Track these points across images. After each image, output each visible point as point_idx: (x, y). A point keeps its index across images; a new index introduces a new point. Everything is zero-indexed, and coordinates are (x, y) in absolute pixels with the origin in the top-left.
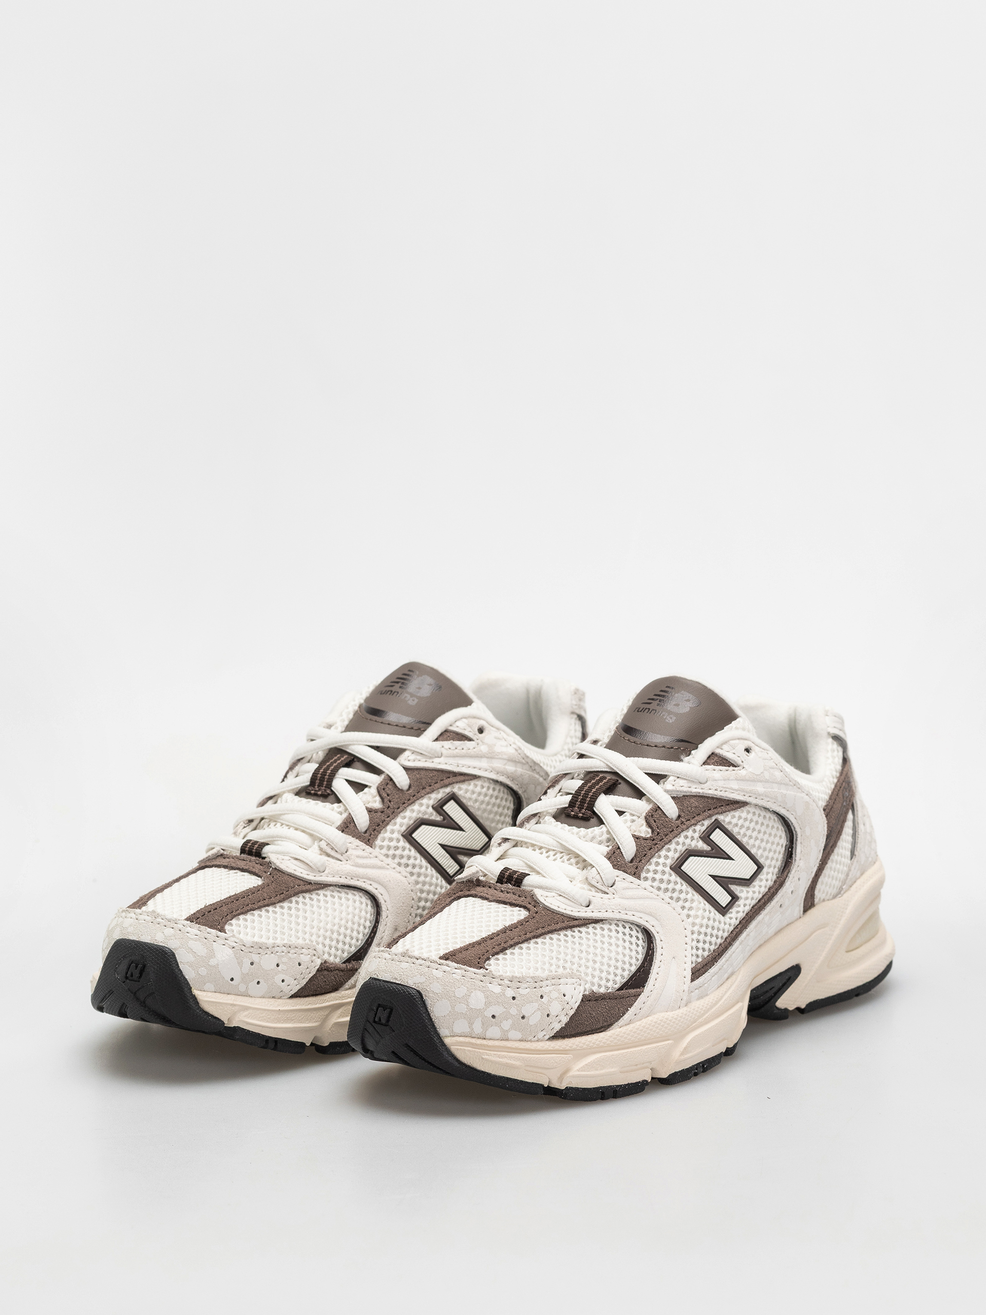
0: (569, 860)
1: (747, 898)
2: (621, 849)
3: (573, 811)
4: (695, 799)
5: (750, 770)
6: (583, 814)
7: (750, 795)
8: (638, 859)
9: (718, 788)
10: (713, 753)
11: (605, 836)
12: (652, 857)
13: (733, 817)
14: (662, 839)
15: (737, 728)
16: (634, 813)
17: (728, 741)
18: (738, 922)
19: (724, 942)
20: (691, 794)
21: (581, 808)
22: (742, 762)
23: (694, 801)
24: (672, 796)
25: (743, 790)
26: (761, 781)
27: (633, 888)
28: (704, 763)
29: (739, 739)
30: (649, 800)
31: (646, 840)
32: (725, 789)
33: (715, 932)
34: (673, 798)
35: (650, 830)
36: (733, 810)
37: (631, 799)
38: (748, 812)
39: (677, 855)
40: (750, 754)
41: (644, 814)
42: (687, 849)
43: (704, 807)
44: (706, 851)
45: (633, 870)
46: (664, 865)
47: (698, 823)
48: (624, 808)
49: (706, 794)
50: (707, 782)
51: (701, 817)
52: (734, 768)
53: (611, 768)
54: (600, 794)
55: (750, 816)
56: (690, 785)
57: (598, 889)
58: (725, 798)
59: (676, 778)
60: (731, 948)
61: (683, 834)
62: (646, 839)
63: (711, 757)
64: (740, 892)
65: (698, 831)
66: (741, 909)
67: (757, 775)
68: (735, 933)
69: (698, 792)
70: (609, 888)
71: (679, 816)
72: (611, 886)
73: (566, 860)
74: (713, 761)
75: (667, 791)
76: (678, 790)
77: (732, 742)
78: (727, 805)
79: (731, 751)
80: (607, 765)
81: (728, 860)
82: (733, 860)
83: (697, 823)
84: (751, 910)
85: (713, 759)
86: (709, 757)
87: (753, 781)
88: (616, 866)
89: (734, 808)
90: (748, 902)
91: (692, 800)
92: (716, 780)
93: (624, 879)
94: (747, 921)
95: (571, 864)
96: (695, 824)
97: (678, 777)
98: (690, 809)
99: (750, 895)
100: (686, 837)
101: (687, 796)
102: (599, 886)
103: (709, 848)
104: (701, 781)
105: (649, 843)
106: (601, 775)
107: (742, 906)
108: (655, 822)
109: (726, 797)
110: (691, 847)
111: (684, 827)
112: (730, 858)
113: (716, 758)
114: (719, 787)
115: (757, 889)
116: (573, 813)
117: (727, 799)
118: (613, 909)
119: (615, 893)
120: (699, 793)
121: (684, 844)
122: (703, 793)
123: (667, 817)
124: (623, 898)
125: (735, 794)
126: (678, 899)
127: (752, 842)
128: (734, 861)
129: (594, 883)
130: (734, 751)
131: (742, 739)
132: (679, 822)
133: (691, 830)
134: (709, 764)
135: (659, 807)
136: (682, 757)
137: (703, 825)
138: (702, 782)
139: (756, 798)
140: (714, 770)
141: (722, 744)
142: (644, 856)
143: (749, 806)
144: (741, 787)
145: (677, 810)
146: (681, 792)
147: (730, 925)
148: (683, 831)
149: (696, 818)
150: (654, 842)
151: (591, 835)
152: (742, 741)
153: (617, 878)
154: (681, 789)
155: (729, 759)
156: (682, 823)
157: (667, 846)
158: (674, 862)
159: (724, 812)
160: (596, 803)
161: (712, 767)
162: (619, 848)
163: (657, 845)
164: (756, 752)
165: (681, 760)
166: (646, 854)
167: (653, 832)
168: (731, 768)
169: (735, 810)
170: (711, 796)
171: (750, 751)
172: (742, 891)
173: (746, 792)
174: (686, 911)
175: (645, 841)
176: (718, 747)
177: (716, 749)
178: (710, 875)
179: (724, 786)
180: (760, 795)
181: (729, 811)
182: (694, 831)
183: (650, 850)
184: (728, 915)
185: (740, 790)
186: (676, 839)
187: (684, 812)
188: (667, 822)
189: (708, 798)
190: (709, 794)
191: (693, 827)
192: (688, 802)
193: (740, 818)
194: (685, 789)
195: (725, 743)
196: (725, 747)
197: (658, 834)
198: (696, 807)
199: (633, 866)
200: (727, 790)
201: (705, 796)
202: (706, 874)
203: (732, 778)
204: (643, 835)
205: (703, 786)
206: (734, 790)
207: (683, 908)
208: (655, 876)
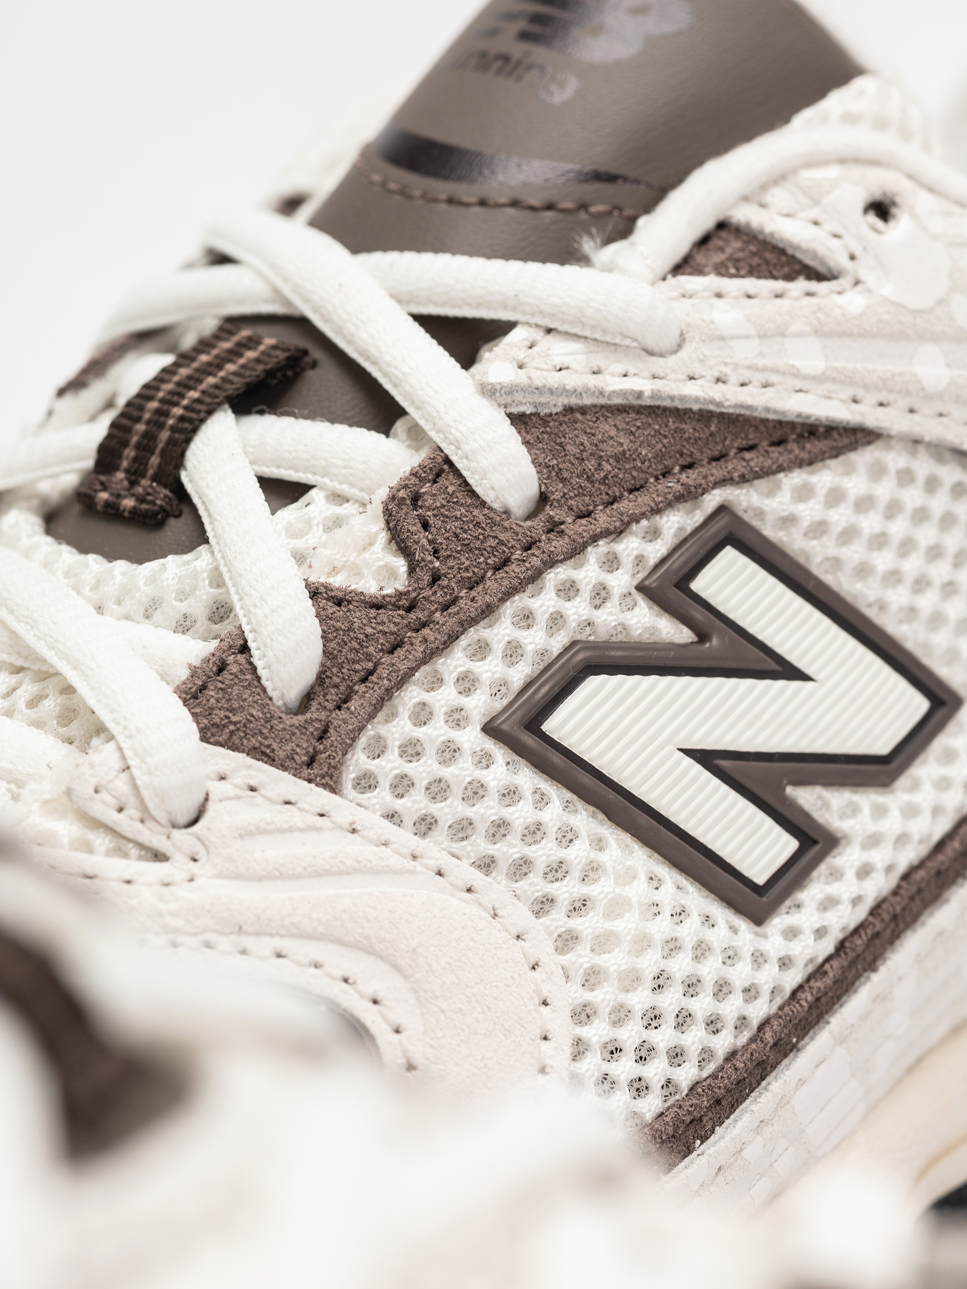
0: (33, 703)
1: (873, 841)
2: (253, 652)
3: (105, 488)
4: (619, 420)
5: (887, 290)
6: (141, 500)
7: (883, 397)
8: (333, 695)
9: (727, 370)
10: (722, 226)
11: (205, 594)
12: (402, 681)
13: (804, 494)
14: (455, 601)
15: (850, 119)
16: (345, 489)
17: (794, 171)
18: (827, 946)
19: (752, 1040)
20: (603, 401)
21: (134, 476)
22: (852, 258)
23: (613, 432)
24: (515, 410)
25: (845, 379)
26: (936, 338)
27: (290, 830)
28: (679, 268)
29: (842, 161)
30: (417, 435)
31: (378, 607)
32: (761, 377)
33: (702, 1005)
34: (518, 420)
35: (401, 565)
36: (800, 464)
37: (342, 429)
38: (878, 472)
39: (519, 675)
40: (892, 223)
41: (383, 494)
42: (574, 643)
43: (660, 456)
44: (673, 646)
45: (303, 745)
46: (456, 717)
47: (634, 527)
48: (306, 470)
49: (672, 398)
50: (680, 346)
51: (643, 500)
52: (813, 286)
53: (287, 302)
54: (210, 413)
55: (884, 490)
56: (598, 360)
57: (124, 838)
58: (764, 415)
59: (539, 335)
60: (788, 1067)
61: (554, 577)
62: (377, 605)
63: (715, 242)
64: (843, 816)
65: (627, 561)
66: (847, 888)
67: (920, 312)
68: (807, 997)
69: (632, 392)
70: (178, 834)
71: (543, 499)
72: (183, 820)
73: (22, 704)
74: (719, 257)
75: (489, 391)
76: (538, 382)
77: (809, 175)
78: (773, 444)
79: (804, 215)
80: (276, 291)
81: (781, 683)
82: (805, 678)
83: (628, 524)
84: (895, 892)
85: (722, 249)
86: (704, 241)
87: (900, 335)
88: (220, 727)
89: (805, 456)
90: (879, 857)
91: (607, 428)
92: (722, 338)
93: (253, 789)
94: (877, 935)
95: (38, 724)
96: (618, 533)
97: (549, 331)
98: (591, 465)
99: (892, 824)
100: (569, 590)
101: (583, 410)
102: (126, 823)
103: (682, 635)
104: (651, 344)
105: (391, 621)
106: (245, 333)
107: (850, 875)
108: (426, 526)
109: (767, 410)
110: (593, 633)
111: (559, 545)
112: (791, 672)
113: (737, 244)
114: (736, 366)
115: (925, 797)
116: (104, 496)
117: (771, 416)
118: (178, 931)
119: (202, 854)
120: (640, 394)
121: (556, 620)
122: (655, 395)
123: (483, 504)
124: (236, 877)
125: (809, 396)
126: (522, 867)
127: (898, 597)
128: (809, 685)
129: (103, 809)
130: (814, 213)
131: (856, 161)
132: (538, 524)
133: (594, 554)
134: (699, 271)
135: (447, 461)
136: (587, 245)
137: (654, 534)
138: (657, 349)
139: (912, 411)
140: (719, 295)
141: (764, 187)
142: (364, 680)
143: (879, 444)
144: (838, 365)
145: (532, 471)
146: (551, 392)
147: (785, 963)
148: (551, 563)
149: (624, 506)
150: (412, 616)
151: (145, 592)
152: (856, 171)
153: (217, 789)
154: (555, 380)
155: (792, 246)
156: (554, 527)
157: (473, 635)
158: (505, 702)
159: (757, 476)
160: (189, 454)
161: (711, 281)
162: (244, 649)
163: (426, 631)
164: (915, 217)
165: (582, 260)
166: (371, 673)
167: (411, 571)
168: (801, 284)
169: (810, 463)
170: (696, 407)
171: (893, 210)
172: (855, 810)
173: (866, 387)
174: (558, 919)
175: (373, 612)
176: (746, 199)
177: (735, 205)
178: (688, 752)
179: (761, 362)
180: (928, 397)
181: (781, 469)
182: (612, 563)
183: (391, 652)
184: (778, 922)
185: (834, 380)
186: (519, 601)
187: (563, 480)
188: (478, 524)
189: (681, 414)
190: (682, 398)
191: (603, 546)
192: (584, 439)
193: (835, 497)
194: (570, 380)
195: (780, 178)
196: (778, 197)
197: (436, 578)
198: (620, 458)
199: (302, 728)
200: (774, 378)
201: (665, 409)
202: (671, 748)
203: (797, 327)
204: (369, 586)
205: (657, 365)
206: (805, 377)
207: (544, 905)
208: (409, 768)
